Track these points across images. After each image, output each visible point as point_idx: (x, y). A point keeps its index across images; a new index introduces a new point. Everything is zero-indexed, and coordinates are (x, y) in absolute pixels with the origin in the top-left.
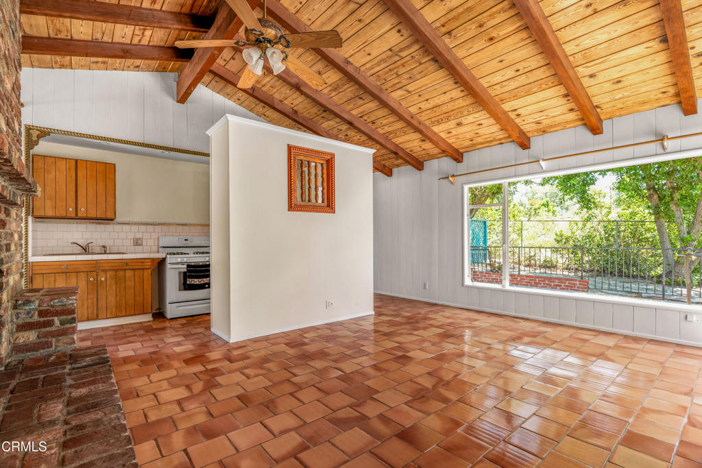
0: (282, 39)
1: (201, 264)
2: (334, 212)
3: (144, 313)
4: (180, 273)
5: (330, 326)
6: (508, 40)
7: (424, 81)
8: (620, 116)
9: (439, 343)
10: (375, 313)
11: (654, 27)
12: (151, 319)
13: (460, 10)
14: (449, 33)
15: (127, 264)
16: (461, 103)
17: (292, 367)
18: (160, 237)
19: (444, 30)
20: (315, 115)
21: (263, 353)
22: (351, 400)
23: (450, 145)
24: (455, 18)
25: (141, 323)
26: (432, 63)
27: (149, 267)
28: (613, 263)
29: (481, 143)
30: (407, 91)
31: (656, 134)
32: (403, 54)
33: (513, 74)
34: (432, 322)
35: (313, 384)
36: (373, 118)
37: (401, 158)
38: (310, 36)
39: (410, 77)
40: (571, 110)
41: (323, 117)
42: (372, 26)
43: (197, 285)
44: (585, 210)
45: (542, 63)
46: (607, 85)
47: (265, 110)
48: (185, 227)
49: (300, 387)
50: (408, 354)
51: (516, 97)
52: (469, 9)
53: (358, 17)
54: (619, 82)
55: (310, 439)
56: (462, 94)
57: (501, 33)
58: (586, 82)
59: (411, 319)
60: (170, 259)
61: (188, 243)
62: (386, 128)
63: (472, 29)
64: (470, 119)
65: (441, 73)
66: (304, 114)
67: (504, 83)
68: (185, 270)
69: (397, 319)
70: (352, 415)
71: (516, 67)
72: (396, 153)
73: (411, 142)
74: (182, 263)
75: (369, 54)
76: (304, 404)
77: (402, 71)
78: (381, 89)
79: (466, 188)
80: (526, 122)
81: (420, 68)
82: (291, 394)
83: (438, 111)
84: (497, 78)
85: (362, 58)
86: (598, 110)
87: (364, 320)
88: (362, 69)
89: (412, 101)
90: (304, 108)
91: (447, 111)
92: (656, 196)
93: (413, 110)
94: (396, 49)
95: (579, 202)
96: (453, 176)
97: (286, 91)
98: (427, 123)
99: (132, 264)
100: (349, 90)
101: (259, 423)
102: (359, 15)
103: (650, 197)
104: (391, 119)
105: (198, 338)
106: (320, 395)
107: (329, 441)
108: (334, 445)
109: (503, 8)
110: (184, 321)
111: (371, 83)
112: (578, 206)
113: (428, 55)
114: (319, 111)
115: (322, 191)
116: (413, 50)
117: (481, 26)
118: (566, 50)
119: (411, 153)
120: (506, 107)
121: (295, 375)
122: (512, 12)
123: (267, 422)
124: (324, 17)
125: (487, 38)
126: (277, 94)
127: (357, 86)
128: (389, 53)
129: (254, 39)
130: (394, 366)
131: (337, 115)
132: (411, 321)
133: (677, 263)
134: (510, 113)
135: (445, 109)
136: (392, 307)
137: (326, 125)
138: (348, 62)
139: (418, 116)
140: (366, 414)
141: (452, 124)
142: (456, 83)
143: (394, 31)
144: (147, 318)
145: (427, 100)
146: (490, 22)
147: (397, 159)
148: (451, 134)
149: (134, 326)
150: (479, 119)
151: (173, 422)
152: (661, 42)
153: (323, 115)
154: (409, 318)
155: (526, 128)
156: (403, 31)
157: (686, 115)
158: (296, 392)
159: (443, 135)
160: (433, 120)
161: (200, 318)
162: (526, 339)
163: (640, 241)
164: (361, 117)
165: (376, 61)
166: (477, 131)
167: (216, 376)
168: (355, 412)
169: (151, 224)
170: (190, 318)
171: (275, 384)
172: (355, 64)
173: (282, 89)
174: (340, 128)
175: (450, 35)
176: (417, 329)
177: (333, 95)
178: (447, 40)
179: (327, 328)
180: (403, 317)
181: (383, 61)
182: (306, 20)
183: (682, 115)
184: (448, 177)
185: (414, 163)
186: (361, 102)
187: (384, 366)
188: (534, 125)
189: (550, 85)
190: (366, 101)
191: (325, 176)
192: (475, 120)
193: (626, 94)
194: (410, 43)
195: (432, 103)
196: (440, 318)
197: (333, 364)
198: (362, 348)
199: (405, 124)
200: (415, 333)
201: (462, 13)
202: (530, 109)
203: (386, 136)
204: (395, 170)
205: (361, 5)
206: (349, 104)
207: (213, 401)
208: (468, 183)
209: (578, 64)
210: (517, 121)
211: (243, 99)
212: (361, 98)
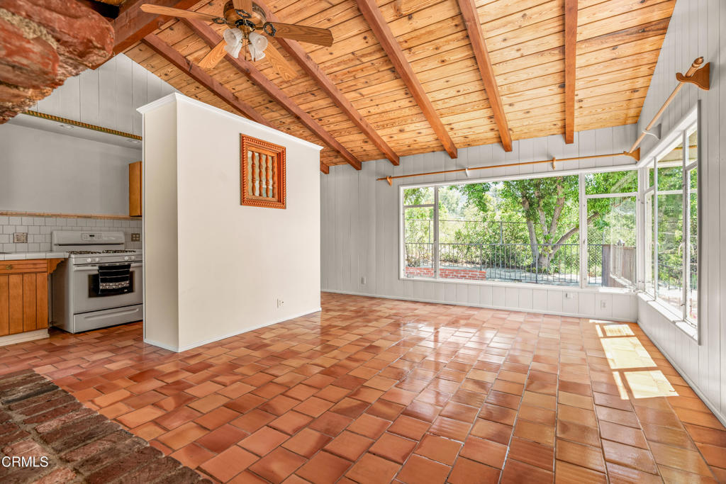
0: (268, 27)
1: (118, 264)
2: (285, 208)
3: (37, 329)
4: (89, 276)
5: (282, 325)
6: (456, 65)
7: (378, 87)
8: (524, 138)
9: (395, 331)
10: (323, 309)
11: (556, 75)
12: (48, 336)
13: (423, 31)
14: (410, 49)
15: (11, 267)
16: (407, 112)
17: (267, 369)
18: (55, 233)
19: (406, 45)
20: (258, 104)
21: (224, 359)
22: (346, 392)
23: (389, 149)
24: (418, 37)
25: (33, 342)
26: (389, 72)
27: (45, 270)
28: (498, 256)
29: (417, 149)
30: (360, 94)
31: (548, 155)
32: (364, 60)
33: (454, 93)
34: (379, 314)
35: (299, 382)
36: (321, 115)
37: (342, 156)
38: (301, 29)
39: (367, 82)
40: (492, 130)
41: (267, 108)
42: (340, 28)
43: (114, 290)
44: (482, 212)
45: (478, 88)
46: (520, 113)
47: (198, 91)
48: (88, 220)
49: (288, 387)
50: (374, 344)
51: (453, 114)
52: (431, 32)
53: (328, 17)
54: (528, 112)
55: (327, 431)
56: (410, 104)
57: (452, 58)
58: (506, 109)
59: (360, 312)
60: (74, 260)
61: (95, 240)
62: (332, 126)
63: (429, 50)
64: (412, 127)
65: (395, 84)
66: (246, 102)
67: (446, 100)
68: (97, 272)
69: (346, 314)
70: (355, 404)
71: (458, 88)
72: (338, 152)
73: (353, 142)
74: (93, 265)
75: (331, 54)
76: (302, 401)
77: (359, 75)
78: (336, 90)
79: (402, 189)
80: (457, 135)
81: (376, 76)
82: (283, 394)
83: (385, 117)
84: (441, 95)
85: (323, 56)
86: (511, 132)
87: (314, 316)
88: (322, 66)
89: (362, 104)
90: (248, 95)
91: (392, 117)
92: (527, 203)
93: (363, 112)
94: (359, 53)
95: (477, 205)
96: (390, 177)
97: (230, 74)
98: (373, 126)
99: (20, 267)
100: (303, 85)
101: (266, 427)
102: (330, 14)
103: (523, 203)
104: (339, 119)
105: (131, 352)
106: (313, 391)
107: (347, 430)
108: (352, 432)
109: (457, 38)
110: (98, 334)
111: (328, 81)
112: (477, 208)
113: (387, 65)
114: (264, 100)
115: (273, 186)
116: (374, 57)
117: (437, 49)
118: (497, 81)
119: (351, 152)
120: (444, 121)
121: (277, 377)
122: (463, 43)
123: (273, 424)
124: (292, 8)
125: (440, 60)
126: (217, 76)
127: (312, 82)
128: (351, 56)
129: (235, 19)
130: (367, 356)
131: (284, 107)
132: (359, 314)
133: (540, 255)
134: (445, 126)
135: (392, 115)
136: (334, 303)
137: (268, 115)
138: (308, 58)
139: (366, 119)
140: (366, 400)
141: (395, 129)
142: (407, 94)
143: (361, 37)
144: (42, 335)
145: (377, 105)
146: (445, 47)
147: (336, 157)
148: (393, 139)
149: (25, 346)
150: (419, 128)
151: (163, 444)
152: (559, 87)
153: (268, 105)
154: (356, 312)
155: (455, 140)
156: (369, 39)
157: (567, 143)
158: (286, 391)
159: (385, 139)
160: (379, 124)
161: (119, 329)
162: (462, 322)
163: (516, 238)
164: (308, 113)
165: (336, 61)
166: (415, 139)
167: (185, 389)
168: (355, 401)
169: (40, 216)
170: (105, 331)
171: (260, 388)
172: (314, 60)
173: (226, 72)
174: (283, 120)
175: (410, 51)
176: (370, 321)
177: (283, 86)
178: (406, 54)
179: (282, 328)
180: (351, 311)
181: (344, 62)
182: (272, 7)
183: (565, 143)
184: (386, 179)
185: (354, 163)
186: (312, 98)
187: (357, 356)
188: (463, 139)
189: (481, 107)
190: (318, 98)
191: (276, 170)
192: (417, 128)
193: (531, 122)
194: (372, 51)
195: (381, 109)
196: (384, 309)
197: (308, 361)
198: (328, 343)
199: (352, 125)
200: (370, 324)
201: (424, 34)
202: (462, 124)
203: (331, 133)
204: (332, 168)
205: (334, 6)
206: (299, 98)
207: (199, 414)
208: (403, 185)
209: (503, 94)
210: (450, 133)
211: (172, 75)
212: (313, 94)
